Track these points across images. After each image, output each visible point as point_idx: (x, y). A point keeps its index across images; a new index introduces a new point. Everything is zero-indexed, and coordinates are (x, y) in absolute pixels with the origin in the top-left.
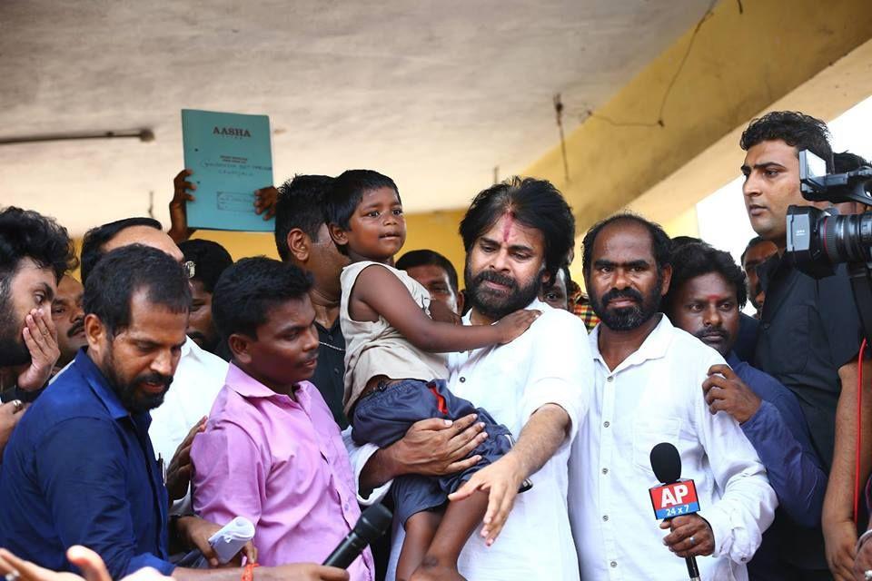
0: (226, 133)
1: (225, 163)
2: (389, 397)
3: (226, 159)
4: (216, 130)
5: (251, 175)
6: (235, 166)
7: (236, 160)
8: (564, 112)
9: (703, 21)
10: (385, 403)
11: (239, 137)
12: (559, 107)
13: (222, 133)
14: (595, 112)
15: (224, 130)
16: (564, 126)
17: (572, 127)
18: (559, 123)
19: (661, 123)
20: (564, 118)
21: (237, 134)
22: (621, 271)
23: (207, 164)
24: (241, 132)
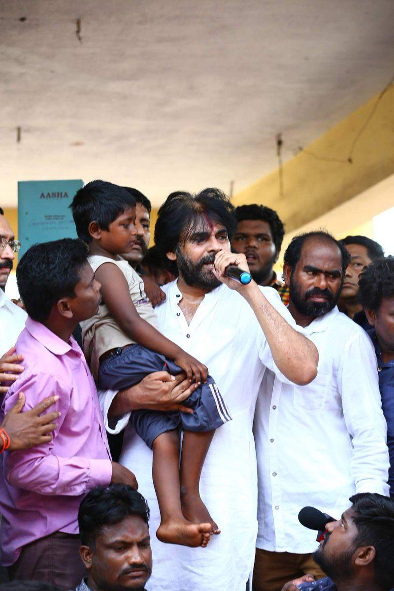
0: (50, 197)
1: (48, 221)
2: (126, 358)
3: (48, 217)
4: (42, 195)
5: (67, 228)
6: (54, 223)
7: (56, 217)
8: (284, 146)
9: (385, 90)
10: (123, 362)
11: (60, 198)
12: (280, 143)
13: (47, 197)
14: (305, 149)
15: (49, 194)
16: (283, 156)
17: (288, 157)
18: (279, 154)
19: (350, 160)
20: (283, 150)
21: (60, 196)
22: (323, 276)
23: (34, 224)
24: (61, 193)
